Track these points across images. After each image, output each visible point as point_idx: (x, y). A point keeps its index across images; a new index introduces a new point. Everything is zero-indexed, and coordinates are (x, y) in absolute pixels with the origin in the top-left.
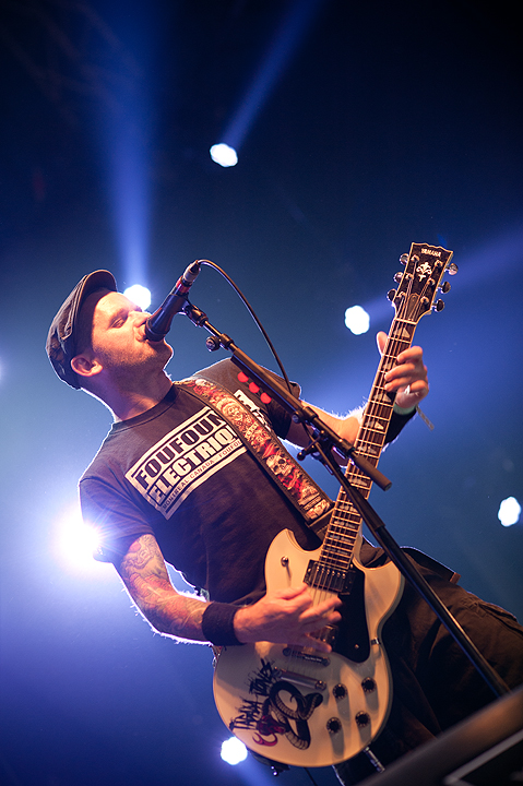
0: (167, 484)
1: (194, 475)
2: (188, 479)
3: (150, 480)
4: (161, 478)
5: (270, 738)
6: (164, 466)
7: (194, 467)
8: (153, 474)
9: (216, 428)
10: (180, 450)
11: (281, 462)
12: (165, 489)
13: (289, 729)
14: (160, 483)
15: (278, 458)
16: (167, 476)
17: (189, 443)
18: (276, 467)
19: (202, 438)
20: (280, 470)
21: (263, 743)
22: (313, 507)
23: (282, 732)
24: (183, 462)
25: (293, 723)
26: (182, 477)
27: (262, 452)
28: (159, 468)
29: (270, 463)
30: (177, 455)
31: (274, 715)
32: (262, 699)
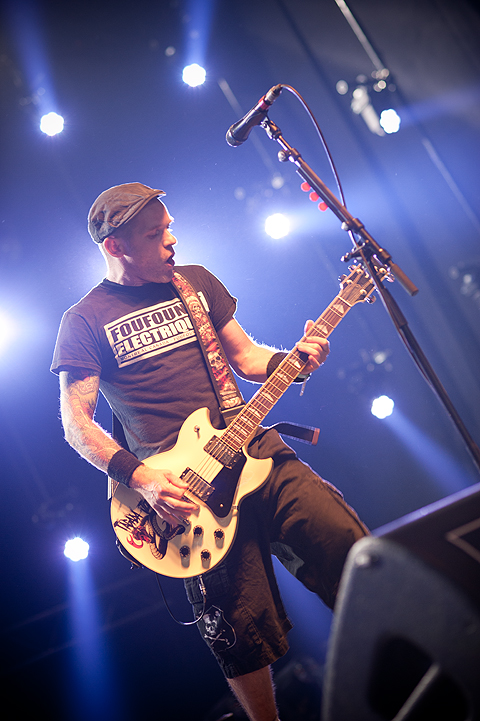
0: (132, 346)
1: (152, 347)
2: (148, 349)
3: (120, 337)
4: (129, 339)
5: (139, 543)
6: (134, 333)
7: (154, 341)
8: (124, 335)
9: (177, 317)
10: (148, 325)
11: (218, 358)
12: (128, 348)
13: (154, 541)
14: (126, 343)
15: (216, 354)
16: (134, 340)
17: (157, 322)
18: (213, 362)
19: (166, 321)
20: (215, 364)
21: (132, 543)
22: (229, 399)
23: (148, 542)
24: (148, 335)
25: (158, 539)
26: (144, 346)
27: (207, 346)
28: (130, 332)
29: (210, 357)
30: (145, 329)
31: (148, 529)
32: (143, 515)
